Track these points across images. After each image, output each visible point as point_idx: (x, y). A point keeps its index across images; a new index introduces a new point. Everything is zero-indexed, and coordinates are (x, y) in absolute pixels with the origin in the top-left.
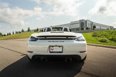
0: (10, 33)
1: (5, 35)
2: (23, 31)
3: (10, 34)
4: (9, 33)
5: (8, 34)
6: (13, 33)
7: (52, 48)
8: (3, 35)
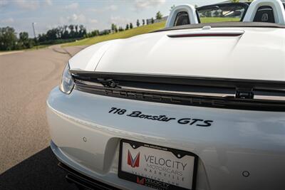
0: (131, 24)
1: (121, 30)
2: (159, 17)
3: (131, 27)
4: (129, 25)
5: (127, 27)
6: (138, 24)
7: (134, 153)
8: (118, 28)
